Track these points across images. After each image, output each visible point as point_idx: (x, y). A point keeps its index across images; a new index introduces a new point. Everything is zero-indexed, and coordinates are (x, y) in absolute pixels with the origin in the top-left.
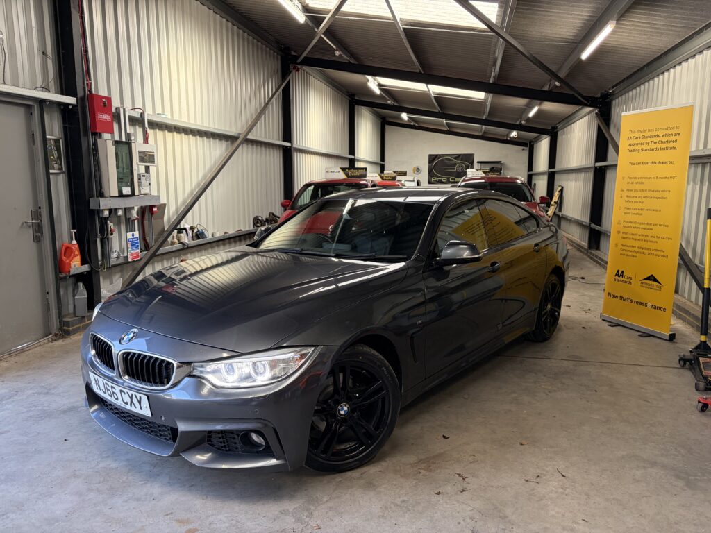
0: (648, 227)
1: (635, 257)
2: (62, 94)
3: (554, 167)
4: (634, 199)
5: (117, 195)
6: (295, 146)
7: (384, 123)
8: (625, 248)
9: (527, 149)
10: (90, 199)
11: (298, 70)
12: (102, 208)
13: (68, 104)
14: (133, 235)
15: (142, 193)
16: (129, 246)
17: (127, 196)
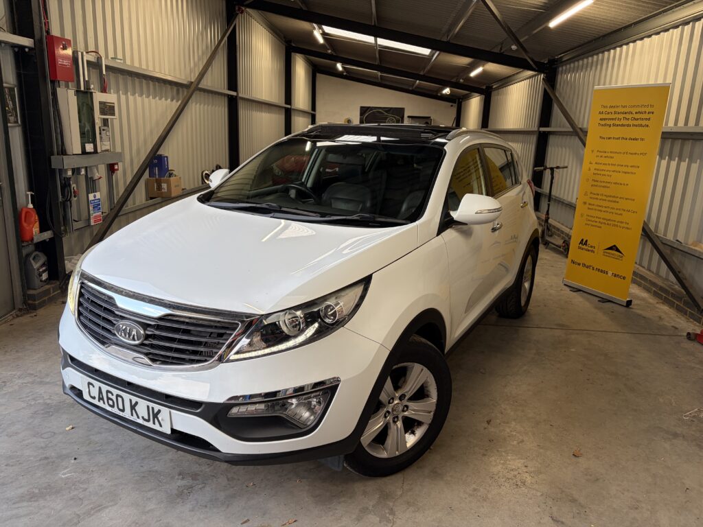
0: (614, 199)
1: (600, 227)
2: (14, 33)
3: (487, 127)
4: (603, 173)
5: (80, 153)
6: (241, 95)
7: (315, 71)
8: (590, 218)
9: (455, 105)
10: (52, 157)
11: (242, 12)
12: (65, 168)
13: (24, 47)
14: (95, 196)
15: (103, 149)
16: (91, 208)
17: (92, 153)
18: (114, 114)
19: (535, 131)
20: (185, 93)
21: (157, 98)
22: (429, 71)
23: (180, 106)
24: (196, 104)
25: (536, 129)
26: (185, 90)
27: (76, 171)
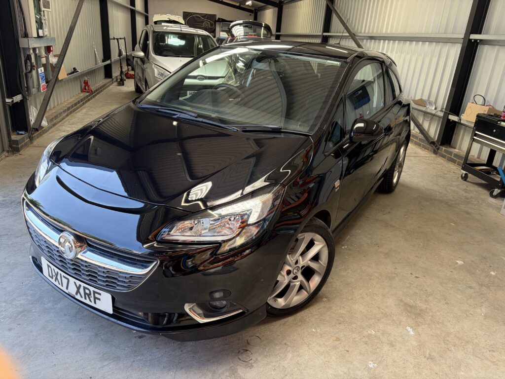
3: (280, 31)
9: (253, 14)
10: (19, 39)
12: (30, 47)
14: (41, 71)
15: (46, 35)
16: (40, 80)
17: (42, 37)
18: (49, 8)
19: (320, 35)
25: (321, 34)
27: (34, 49)
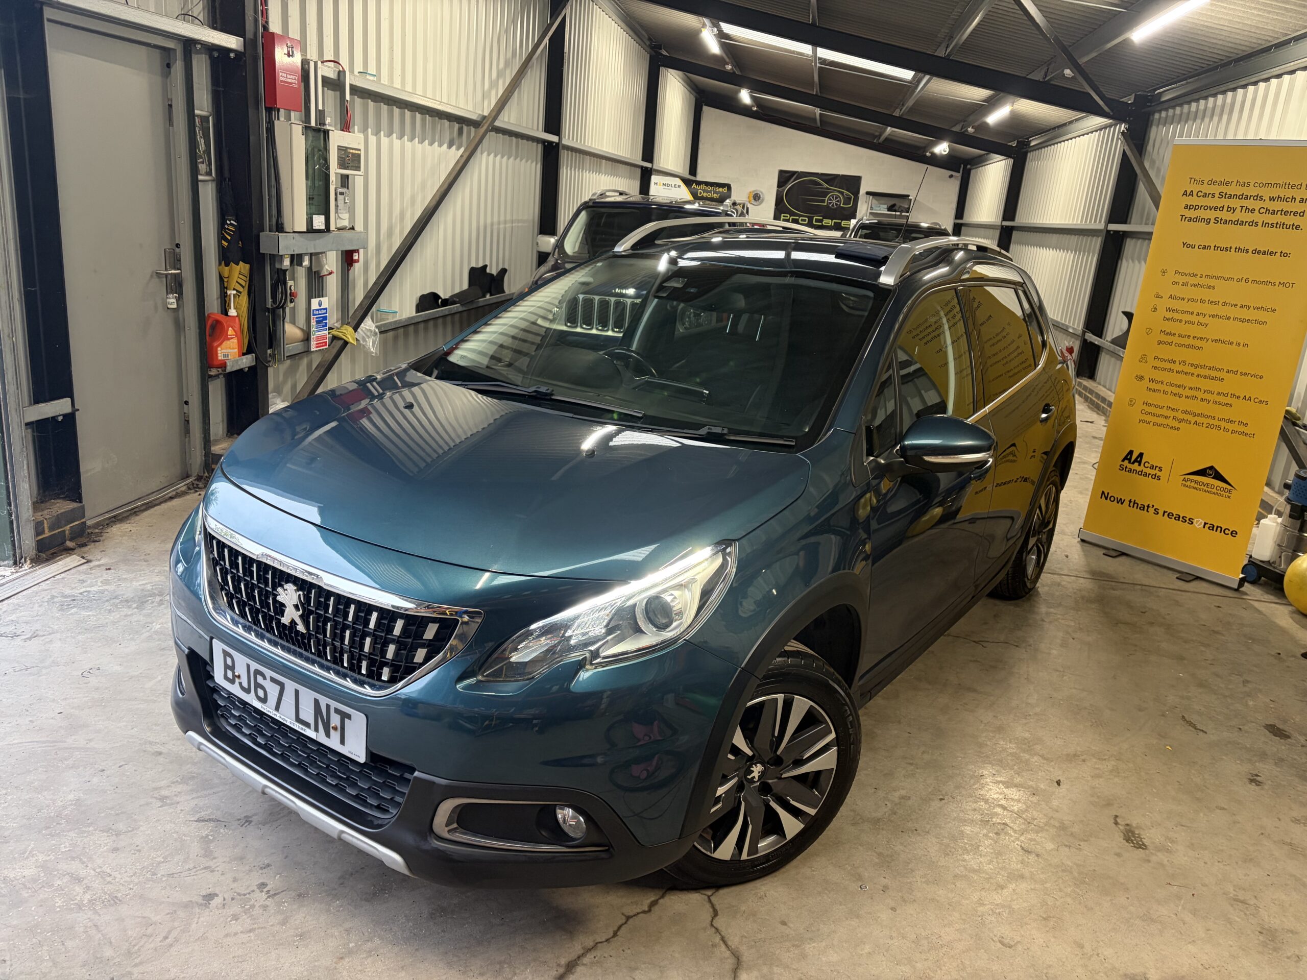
0: (1213, 374)
2: (214, 27)
3: (1014, 218)
5: (305, 230)
6: (565, 142)
7: (701, 102)
10: (261, 234)
12: (280, 254)
13: (230, 50)
14: (320, 304)
15: (338, 226)
16: (313, 323)
17: (319, 231)
18: (358, 168)
19: (1100, 230)
20: (472, 134)
21: (427, 142)
22: (912, 110)
23: (461, 156)
24: (489, 155)
25: (1101, 226)
26: (473, 129)
27: (296, 259)
